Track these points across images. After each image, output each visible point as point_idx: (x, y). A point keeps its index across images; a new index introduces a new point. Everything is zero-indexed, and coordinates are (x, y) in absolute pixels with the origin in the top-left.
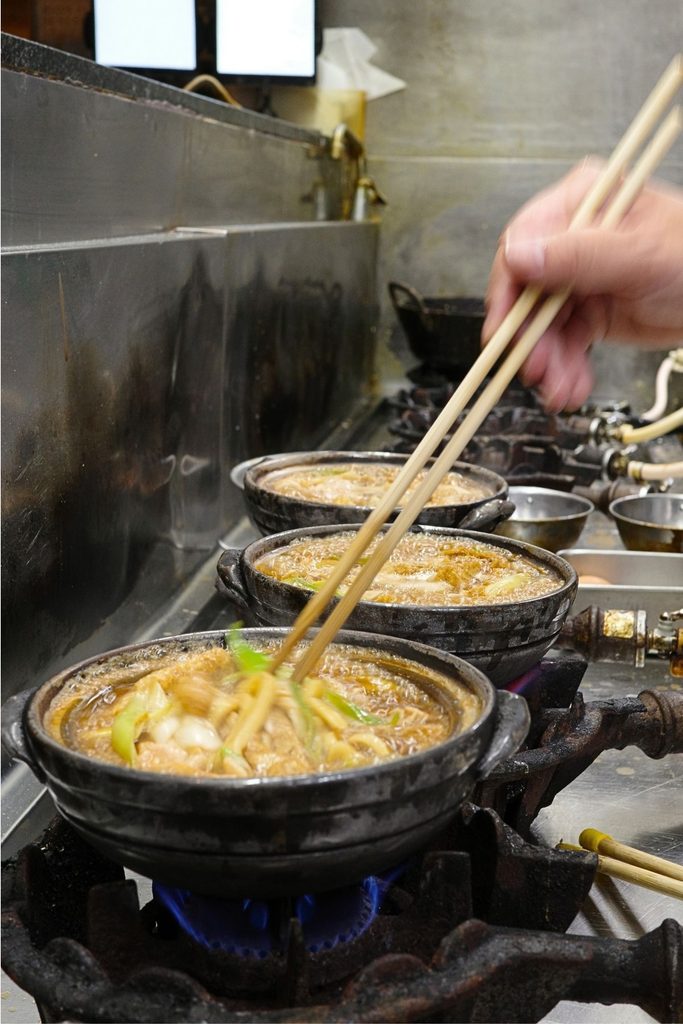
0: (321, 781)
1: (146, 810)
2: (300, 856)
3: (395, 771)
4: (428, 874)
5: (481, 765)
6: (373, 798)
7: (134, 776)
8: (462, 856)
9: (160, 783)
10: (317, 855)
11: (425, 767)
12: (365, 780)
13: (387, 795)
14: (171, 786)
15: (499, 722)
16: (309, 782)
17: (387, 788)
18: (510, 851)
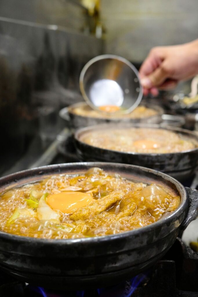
0: (112, 238)
1: (22, 255)
2: (102, 275)
3: (149, 231)
4: (156, 271)
5: (184, 223)
6: (138, 246)
7: (15, 239)
8: (171, 262)
9: (28, 243)
10: (110, 273)
11: (162, 228)
12: (134, 237)
13: (145, 243)
14: (34, 244)
15: (191, 202)
16: (106, 239)
17: (145, 240)
18: (189, 256)
